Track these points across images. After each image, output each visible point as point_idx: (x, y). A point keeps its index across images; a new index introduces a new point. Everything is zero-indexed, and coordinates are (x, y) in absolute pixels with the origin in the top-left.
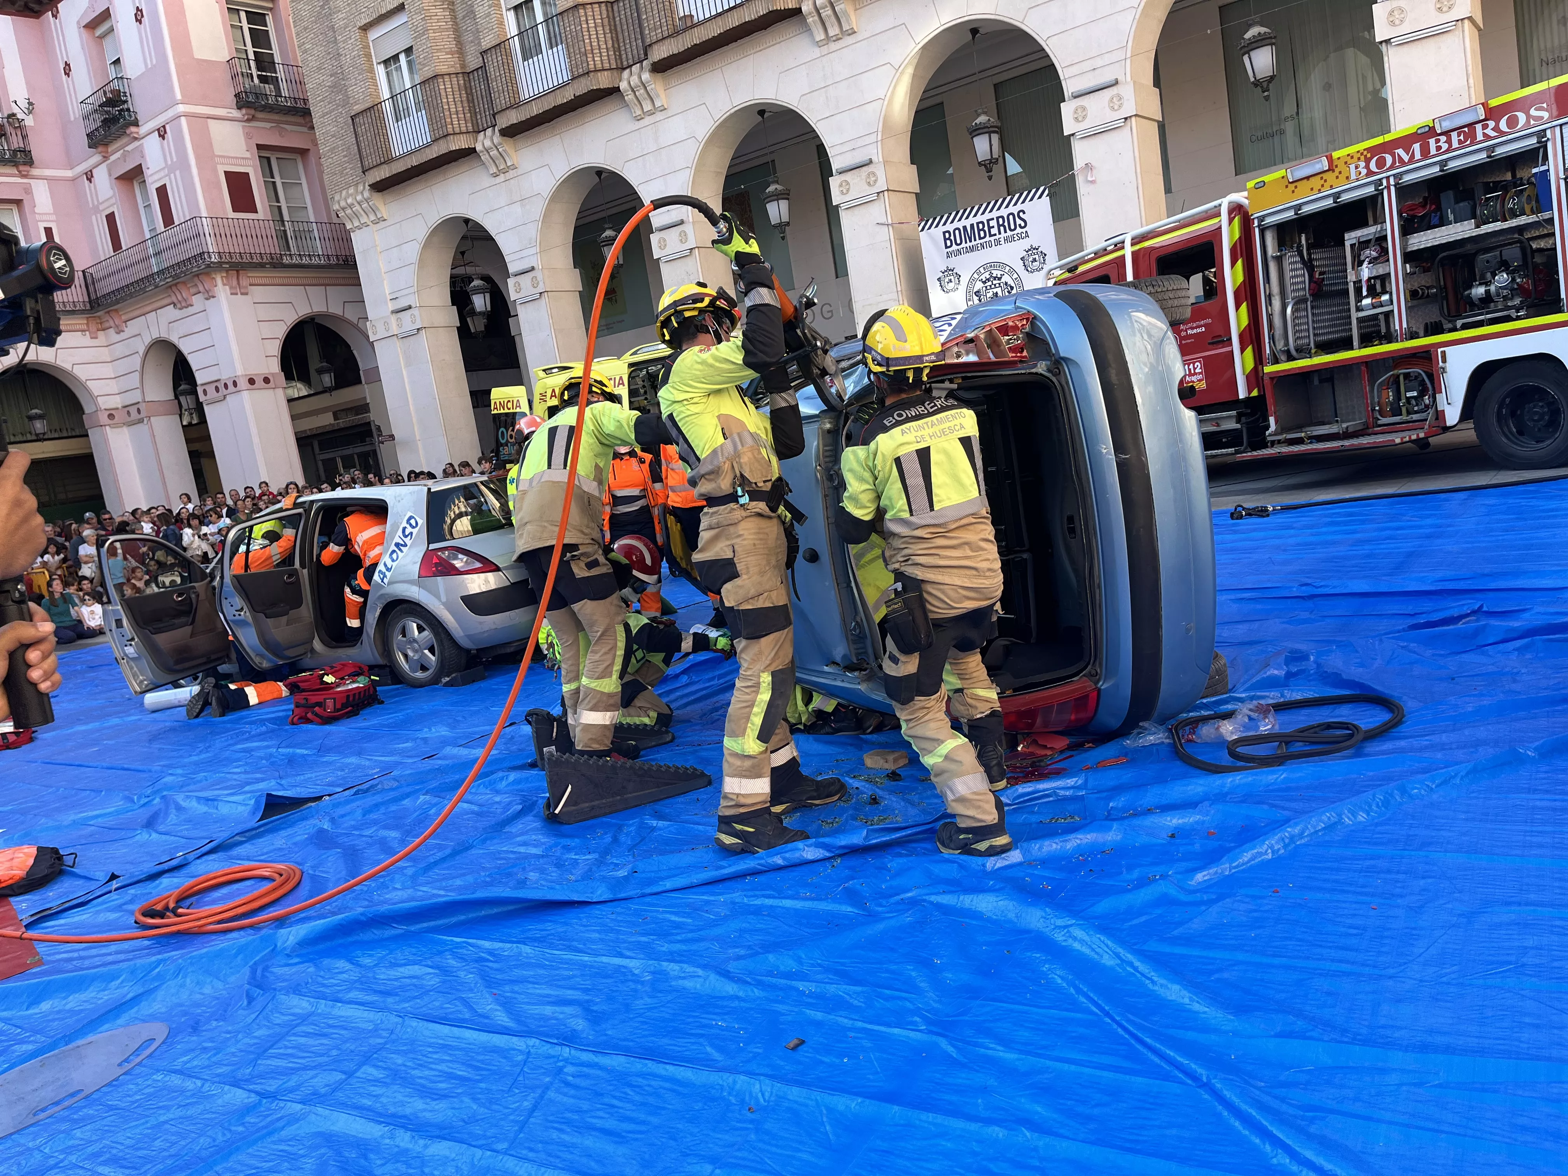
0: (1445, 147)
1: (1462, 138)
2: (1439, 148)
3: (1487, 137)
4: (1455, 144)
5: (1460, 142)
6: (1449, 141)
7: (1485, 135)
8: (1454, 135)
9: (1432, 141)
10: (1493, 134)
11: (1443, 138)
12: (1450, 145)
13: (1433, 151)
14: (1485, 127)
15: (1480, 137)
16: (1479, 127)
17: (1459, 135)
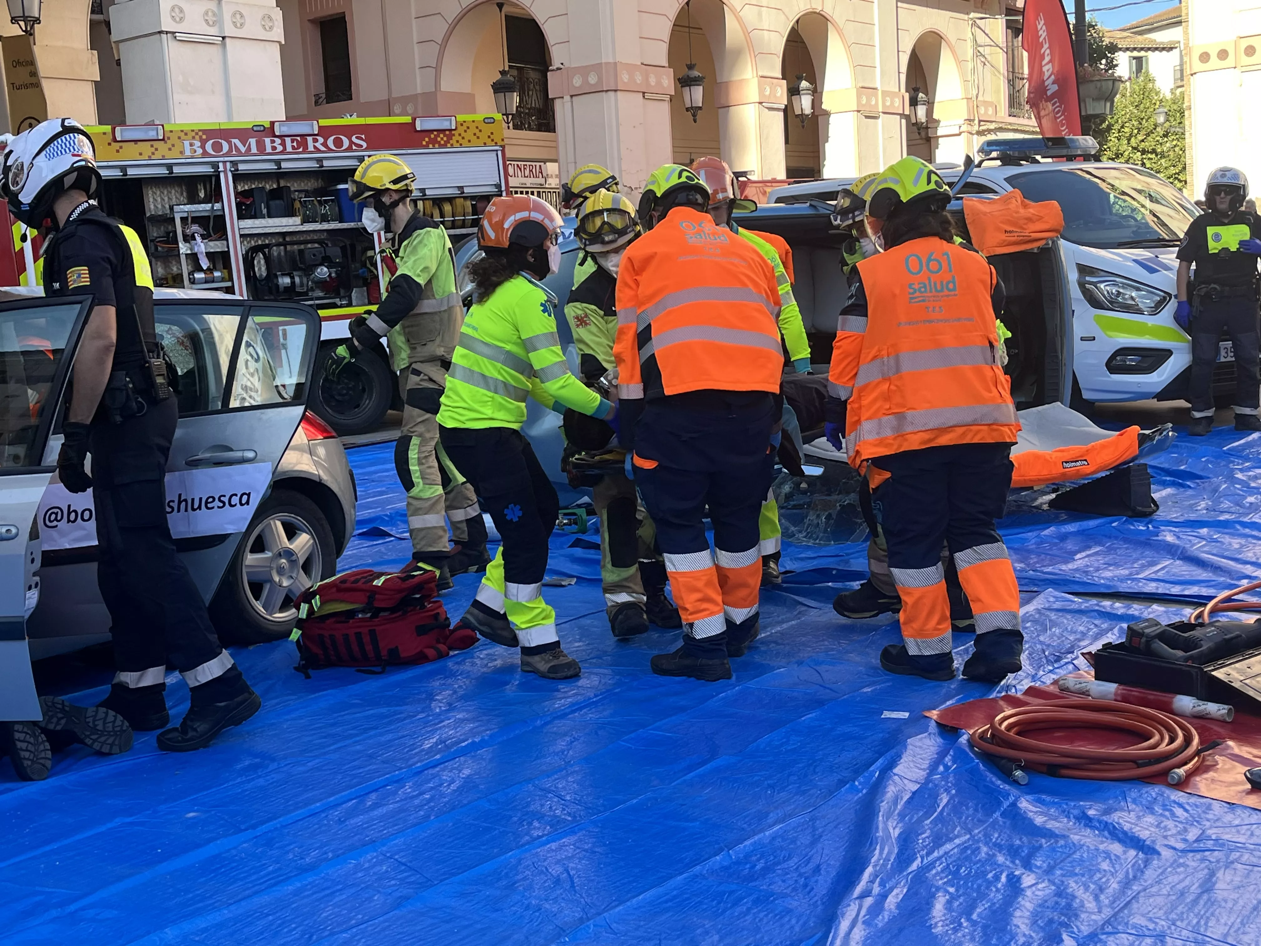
0: (280, 148)
1: (295, 144)
2: (274, 148)
3: (318, 150)
4: (289, 149)
5: (293, 147)
6: (283, 144)
7: (315, 147)
8: (288, 140)
9: (267, 140)
10: (323, 149)
11: (278, 141)
12: (285, 148)
13: (269, 150)
14: (315, 141)
15: (311, 148)
16: (310, 139)
17: (292, 142)
